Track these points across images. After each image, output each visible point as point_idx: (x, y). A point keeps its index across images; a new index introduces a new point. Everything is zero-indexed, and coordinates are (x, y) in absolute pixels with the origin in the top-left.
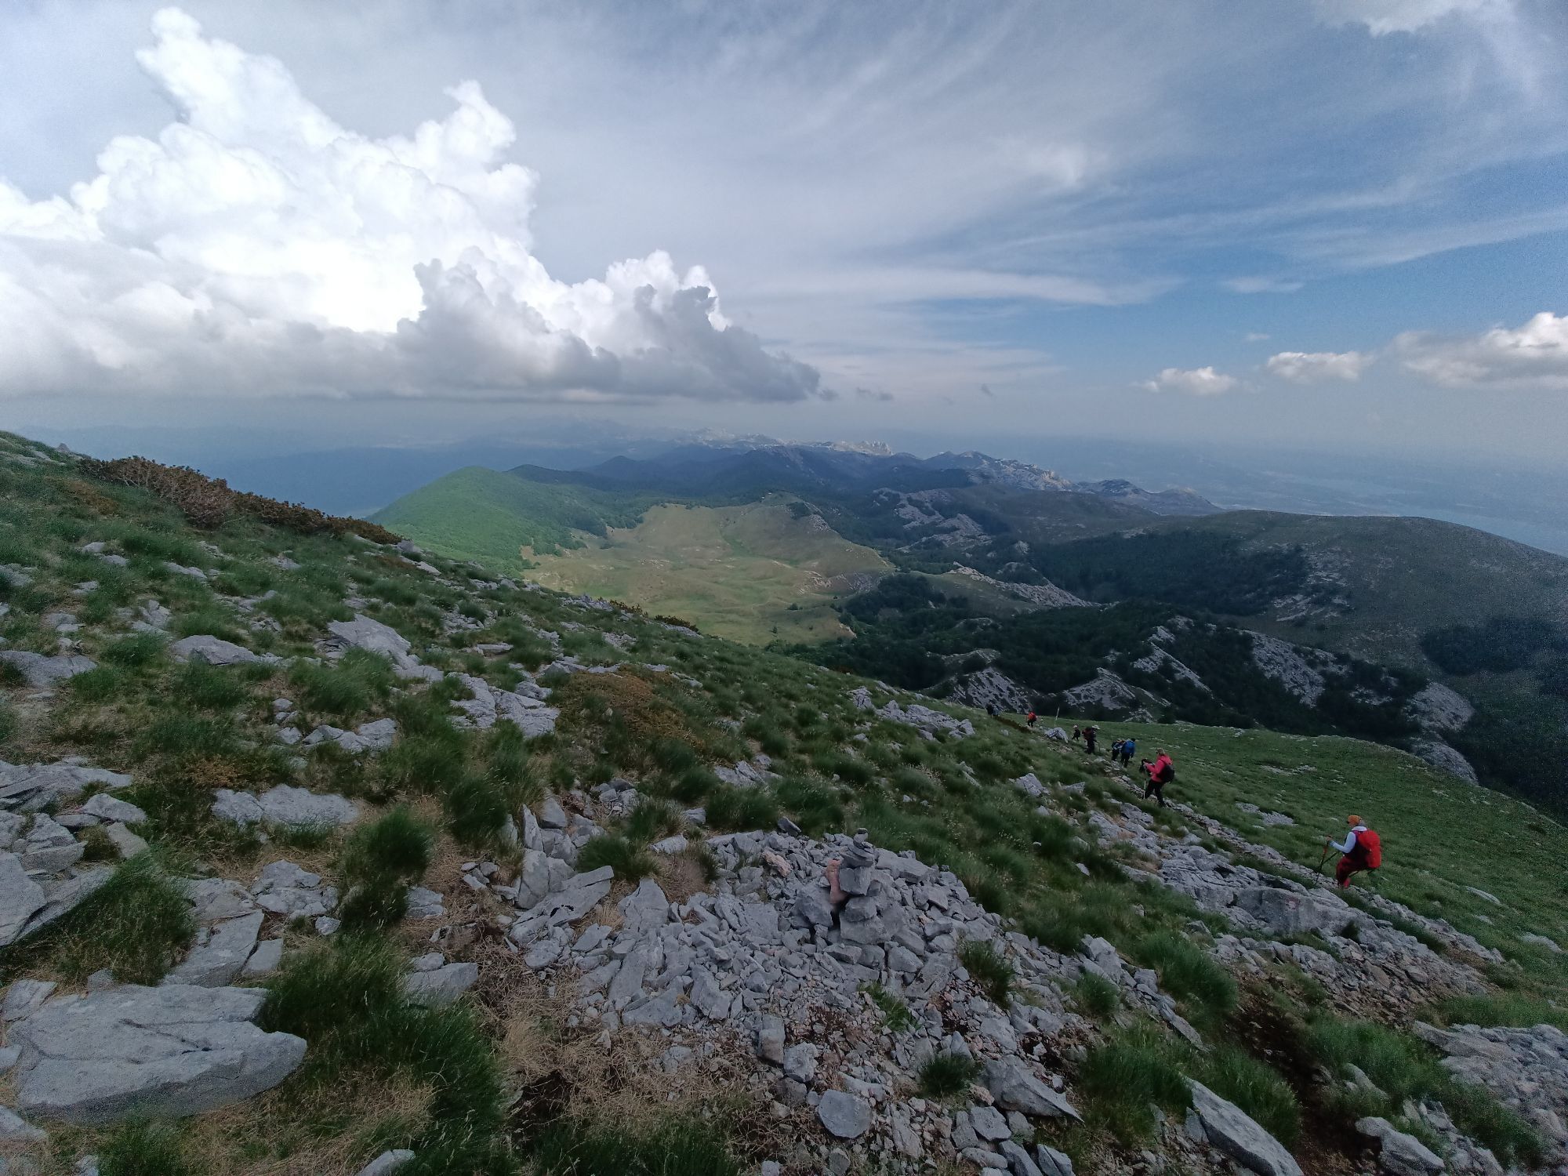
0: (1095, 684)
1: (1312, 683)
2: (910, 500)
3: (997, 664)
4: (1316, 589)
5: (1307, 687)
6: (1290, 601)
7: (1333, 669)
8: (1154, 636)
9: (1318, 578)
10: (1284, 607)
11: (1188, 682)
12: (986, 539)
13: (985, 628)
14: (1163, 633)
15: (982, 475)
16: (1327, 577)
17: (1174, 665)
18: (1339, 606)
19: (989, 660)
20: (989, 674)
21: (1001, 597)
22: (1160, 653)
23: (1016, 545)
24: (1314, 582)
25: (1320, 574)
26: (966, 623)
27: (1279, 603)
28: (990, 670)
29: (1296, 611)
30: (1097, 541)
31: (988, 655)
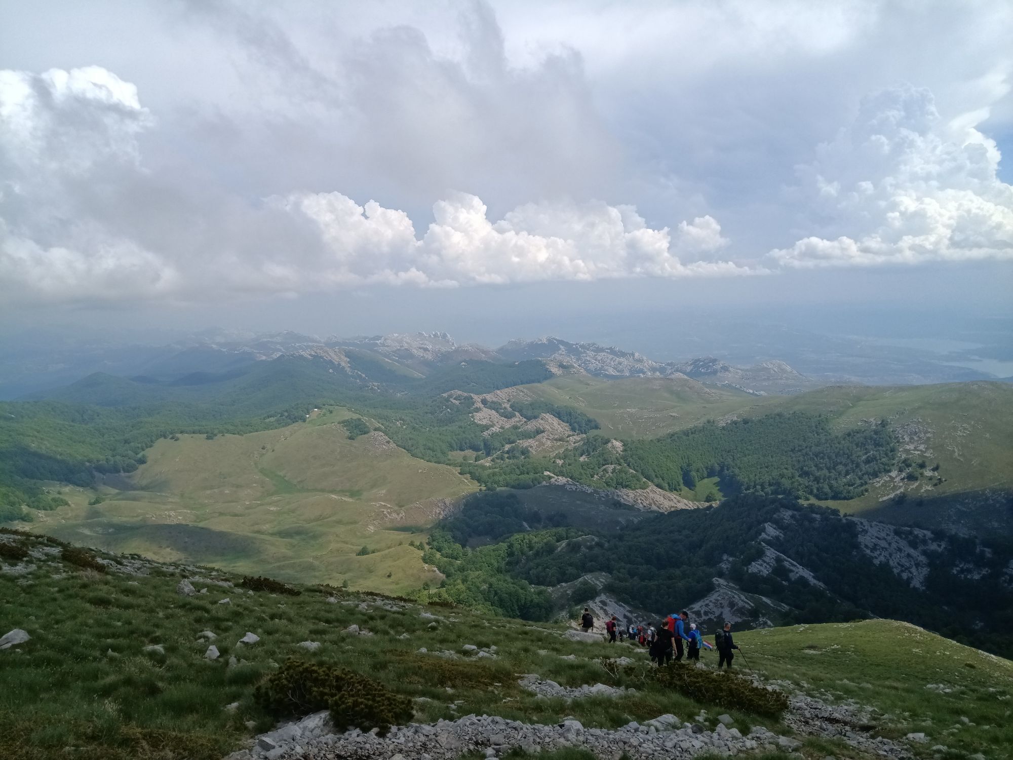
1: (917, 565)
2: (484, 402)
3: (610, 589)
4: (907, 463)
5: (914, 570)
6: (887, 478)
7: (933, 547)
8: (764, 535)
9: (907, 451)
10: (882, 485)
11: (802, 581)
12: (576, 440)
13: (590, 548)
14: (771, 531)
15: (561, 366)
16: (915, 449)
17: (786, 564)
18: (931, 479)
19: (600, 586)
20: (602, 602)
21: (602, 507)
22: (771, 553)
23: (610, 445)
24: (904, 456)
25: (908, 447)
26: (568, 544)
27: (878, 482)
28: (603, 597)
29: (895, 488)
30: (694, 431)
31: (598, 580)
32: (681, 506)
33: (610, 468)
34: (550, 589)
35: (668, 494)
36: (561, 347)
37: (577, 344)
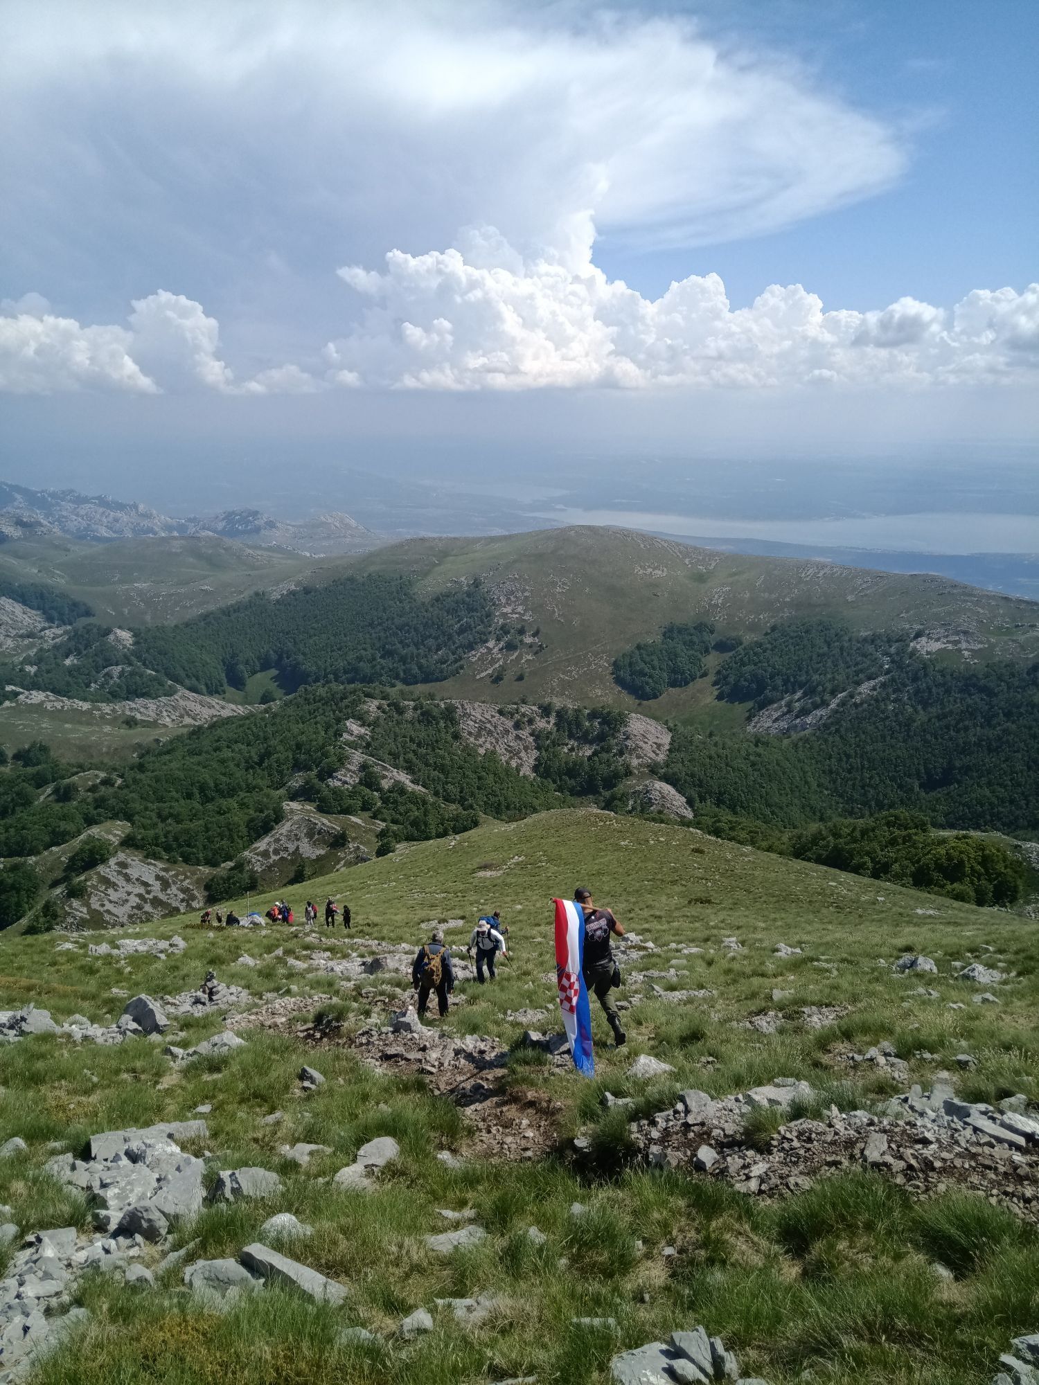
0: (284, 828)
1: (526, 748)
3: (128, 843)
4: (505, 630)
5: (523, 754)
6: (484, 650)
7: (541, 724)
8: (345, 736)
9: (504, 615)
10: (479, 659)
11: (399, 789)
13: (93, 789)
14: (354, 727)
16: (513, 612)
17: (377, 769)
18: (531, 646)
19: (115, 841)
20: (118, 864)
21: (107, 729)
23: (111, 637)
24: (501, 621)
25: (505, 610)
26: (56, 791)
27: (474, 656)
28: (121, 856)
29: (493, 661)
31: (113, 832)
32: (226, 713)
33: (116, 670)
34: (32, 860)
35: (208, 699)
36: (18, 496)
37: (43, 491)
